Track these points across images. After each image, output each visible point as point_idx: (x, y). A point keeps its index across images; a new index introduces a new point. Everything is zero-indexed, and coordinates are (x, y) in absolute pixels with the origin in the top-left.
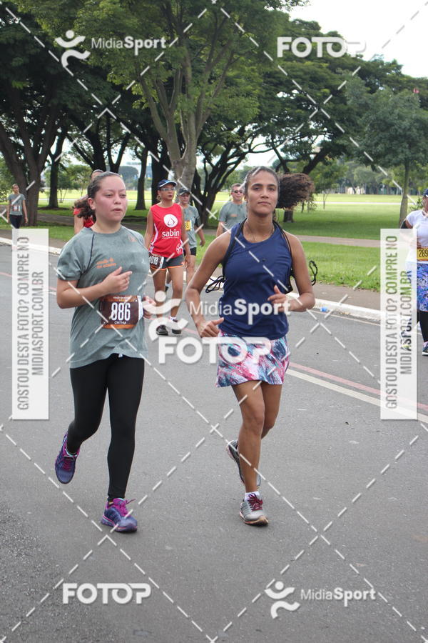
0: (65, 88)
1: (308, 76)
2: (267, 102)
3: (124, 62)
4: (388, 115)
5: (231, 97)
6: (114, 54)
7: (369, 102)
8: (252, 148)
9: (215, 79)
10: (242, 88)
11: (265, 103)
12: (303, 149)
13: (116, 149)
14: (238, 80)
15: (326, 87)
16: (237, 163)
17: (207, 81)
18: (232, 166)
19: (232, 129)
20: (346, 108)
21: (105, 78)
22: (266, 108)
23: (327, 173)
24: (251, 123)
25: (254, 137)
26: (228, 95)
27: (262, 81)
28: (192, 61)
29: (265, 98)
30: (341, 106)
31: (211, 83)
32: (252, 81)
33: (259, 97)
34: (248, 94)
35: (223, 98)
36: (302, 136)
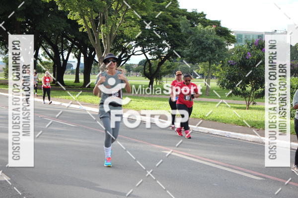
0: (44, 22)
1: (162, 18)
4: (201, 38)
7: (192, 31)
8: (134, 53)
12: (159, 53)
13: (66, 53)
15: (170, 24)
16: (126, 60)
18: (124, 61)
20: (180, 34)
21: (66, 17)
23: (168, 66)
25: (135, 47)
30: (178, 33)
36: (159, 47)
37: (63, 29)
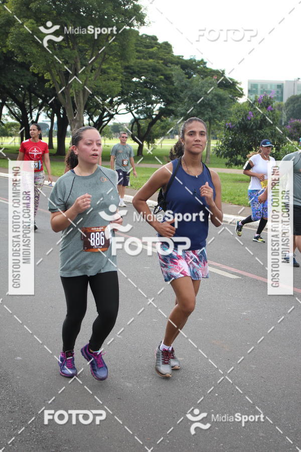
1: (151, 68)
2: (126, 83)
3: (39, 59)
4: (198, 92)
5: (104, 81)
6: (33, 55)
7: (187, 84)
8: (117, 111)
9: (95, 70)
10: (111, 75)
11: (125, 84)
12: (149, 112)
13: (35, 112)
14: (109, 71)
15: (162, 75)
16: (108, 121)
17: (89, 71)
18: (106, 122)
19: (106, 100)
20: (174, 87)
21: (28, 69)
22: (126, 87)
23: (163, 127)
24: (117, 96)
25: (118, 105)
26: (102, 79)
27: (123, 71)
28: (80, 59)
29: (125, 82)
30: (171, 87)
31: (92, 72)
32: (117, 72)
33: (121, 81)
34: (115, 79)
35: (99, 81)
36: (148, 104)
37: (28, 84)
